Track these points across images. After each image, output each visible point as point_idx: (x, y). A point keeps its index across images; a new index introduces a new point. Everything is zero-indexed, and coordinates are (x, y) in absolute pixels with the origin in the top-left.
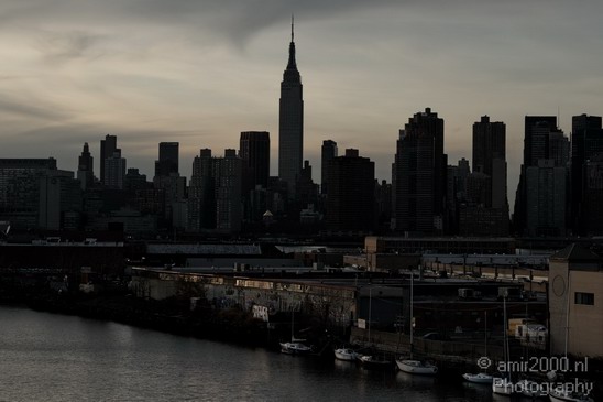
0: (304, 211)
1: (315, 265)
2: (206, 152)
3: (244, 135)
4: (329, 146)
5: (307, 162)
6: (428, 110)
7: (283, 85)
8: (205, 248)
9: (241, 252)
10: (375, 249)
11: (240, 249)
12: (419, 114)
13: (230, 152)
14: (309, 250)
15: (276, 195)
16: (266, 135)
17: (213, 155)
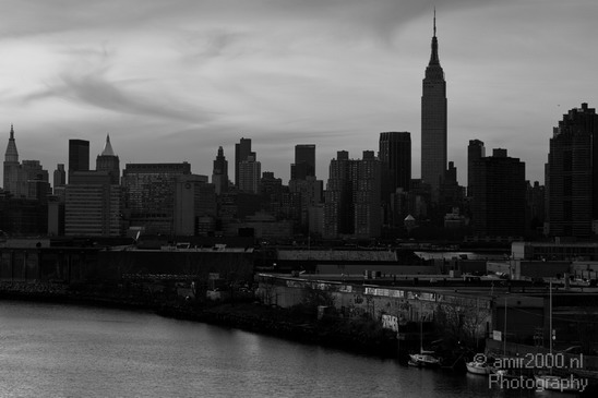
0: (448, 216)
1: (452, 272)
2: (343, 155)
3: (384, 137)
4: (475, 147)
5: (451, 164)
6: (585, 105)
7: (425, 82)
8: (338, 255)
9: (376, 258)
10: (523, 256)
11: (375, 256)
12: (575, 110)
13: (368, 154)
14: (449, 256)
15: (418, 198)
16: (406, 136)
17: (350, 158)
